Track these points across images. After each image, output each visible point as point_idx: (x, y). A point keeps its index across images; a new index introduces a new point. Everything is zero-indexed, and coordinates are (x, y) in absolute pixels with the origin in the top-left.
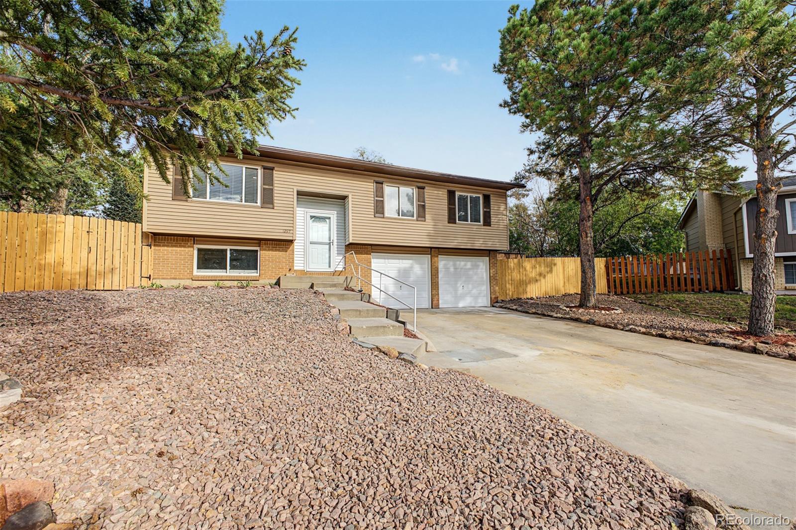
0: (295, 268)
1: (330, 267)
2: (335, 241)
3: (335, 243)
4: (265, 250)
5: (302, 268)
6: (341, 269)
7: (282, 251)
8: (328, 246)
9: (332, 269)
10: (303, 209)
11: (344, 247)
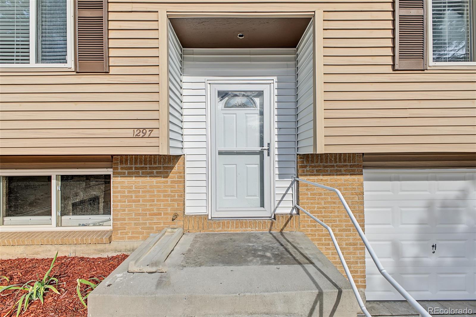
0: (188, 211)
1: (262, 205)
2: (275, 145)
3: (275, 151)
4: (123, 175)
5: (202, 211)
6: (288, 211)
7: (159, 174)
8: (258, 157)
9: (266, 213)
10: (202, 79)
11: (294, 158)
